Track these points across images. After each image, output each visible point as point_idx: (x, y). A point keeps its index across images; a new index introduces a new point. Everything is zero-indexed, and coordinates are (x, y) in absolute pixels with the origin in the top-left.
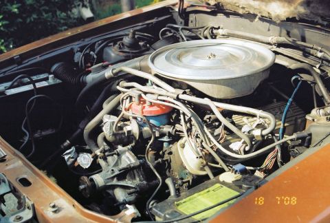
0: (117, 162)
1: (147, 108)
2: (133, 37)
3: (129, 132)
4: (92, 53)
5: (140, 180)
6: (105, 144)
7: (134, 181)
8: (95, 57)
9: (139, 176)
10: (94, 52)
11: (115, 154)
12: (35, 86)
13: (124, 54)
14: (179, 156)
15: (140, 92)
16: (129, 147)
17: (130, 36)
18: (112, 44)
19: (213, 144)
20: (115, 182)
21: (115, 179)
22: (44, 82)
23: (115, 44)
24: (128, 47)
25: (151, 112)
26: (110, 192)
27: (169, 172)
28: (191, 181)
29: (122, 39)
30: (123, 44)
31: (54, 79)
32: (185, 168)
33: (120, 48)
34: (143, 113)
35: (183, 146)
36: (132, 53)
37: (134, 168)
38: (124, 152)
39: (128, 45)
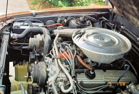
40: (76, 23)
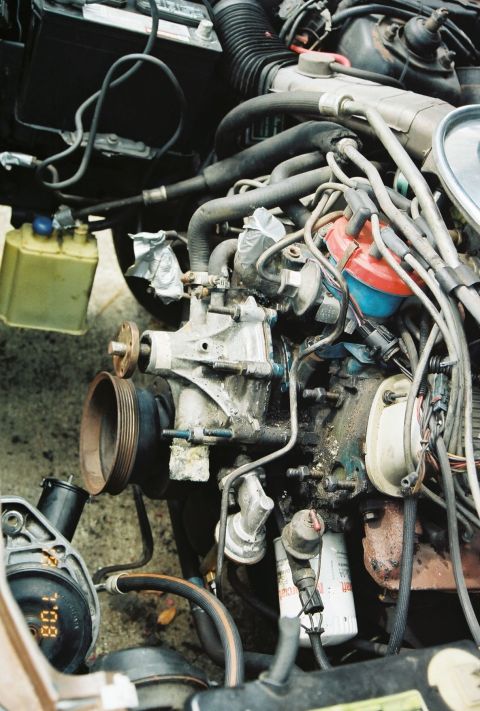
0: (224, 333)
1: (364, 261)
2: (434, 30)
3: (290, 288)
4: (326, 13)
5: (250, 410)
6: (225, 270)
7: (236, 401)
8: (328, 28)
9: (253, 400)
10: (332, 12)
11: (232, 314)
12: (156, 26)
13: (392, 59)
14: (366, 416)
15: (373, 208)
16: (272, 313)
17: (430, 21)
18: (380, 17)
19: (459, 458)
20: (195, 375)
21: (200, 369)
22: (184, 28)
23: (386, 21)
24: (409, 45)
25: (367, 274)
26: (174, 386)
27: (324, 425)
28: (356, 493)
29: (407, 18)
30: (402, 32)
31: (208, 35)
32: (363, 457)
33: (391, 39)
34: (348, 264)
35: (390, 400)
36: (410, 65)
37: (252, 377)
38: (253, 320)
39: (412, 41)
40: (387, 47)
